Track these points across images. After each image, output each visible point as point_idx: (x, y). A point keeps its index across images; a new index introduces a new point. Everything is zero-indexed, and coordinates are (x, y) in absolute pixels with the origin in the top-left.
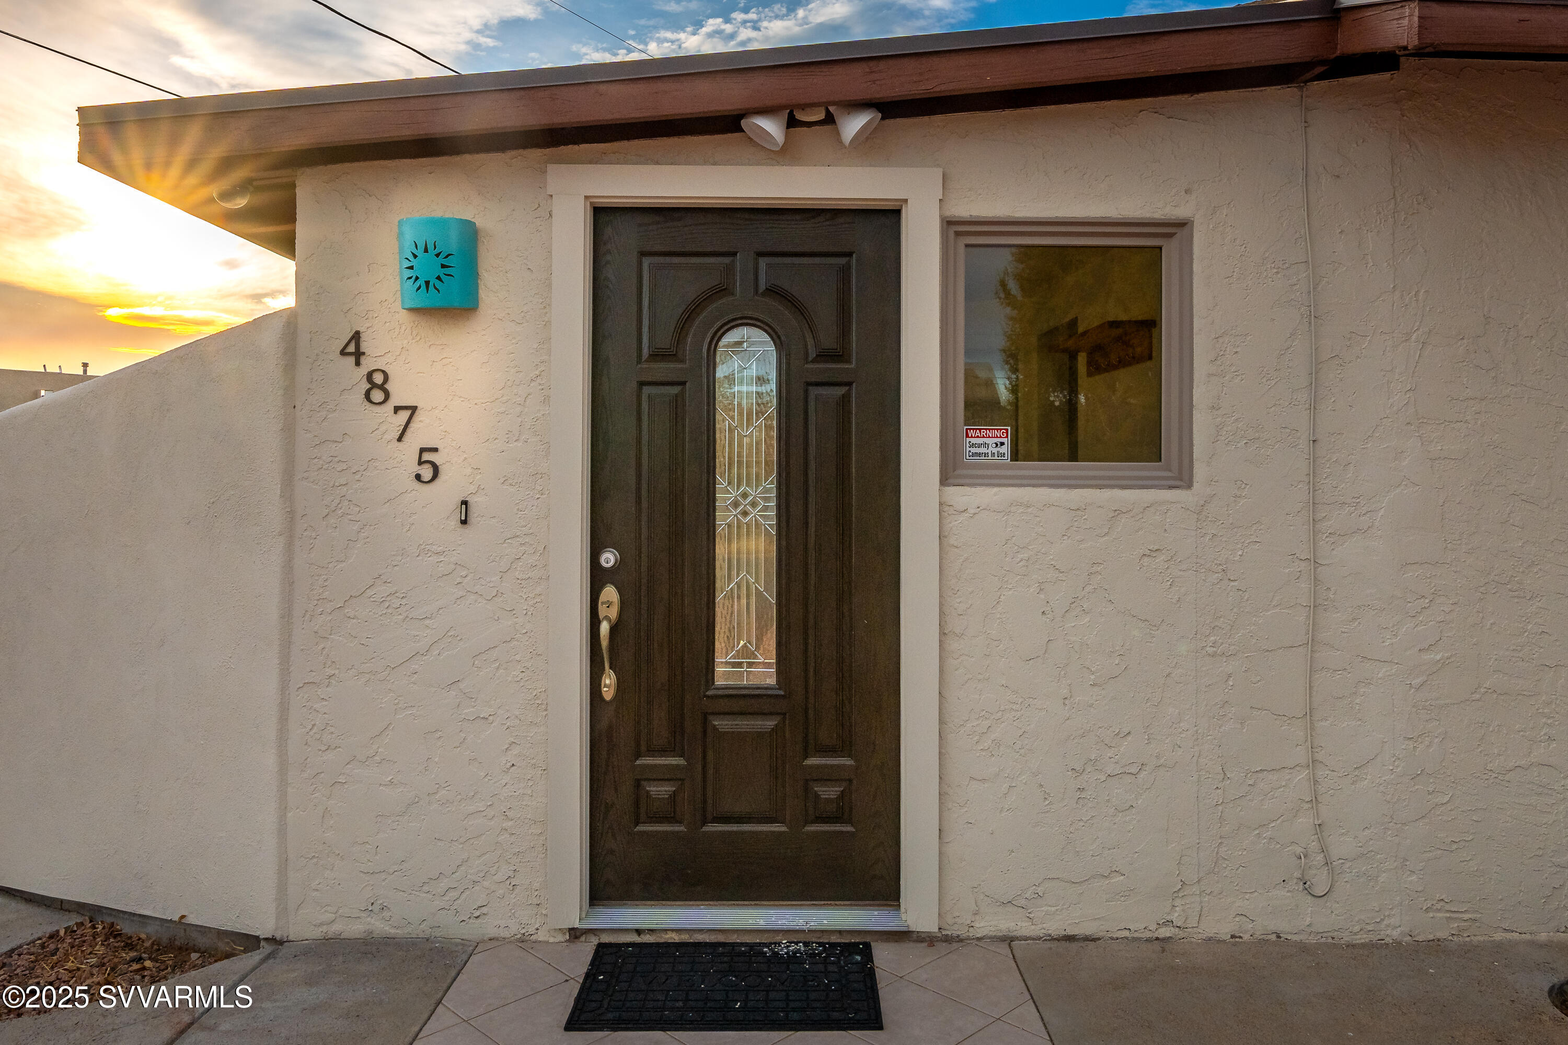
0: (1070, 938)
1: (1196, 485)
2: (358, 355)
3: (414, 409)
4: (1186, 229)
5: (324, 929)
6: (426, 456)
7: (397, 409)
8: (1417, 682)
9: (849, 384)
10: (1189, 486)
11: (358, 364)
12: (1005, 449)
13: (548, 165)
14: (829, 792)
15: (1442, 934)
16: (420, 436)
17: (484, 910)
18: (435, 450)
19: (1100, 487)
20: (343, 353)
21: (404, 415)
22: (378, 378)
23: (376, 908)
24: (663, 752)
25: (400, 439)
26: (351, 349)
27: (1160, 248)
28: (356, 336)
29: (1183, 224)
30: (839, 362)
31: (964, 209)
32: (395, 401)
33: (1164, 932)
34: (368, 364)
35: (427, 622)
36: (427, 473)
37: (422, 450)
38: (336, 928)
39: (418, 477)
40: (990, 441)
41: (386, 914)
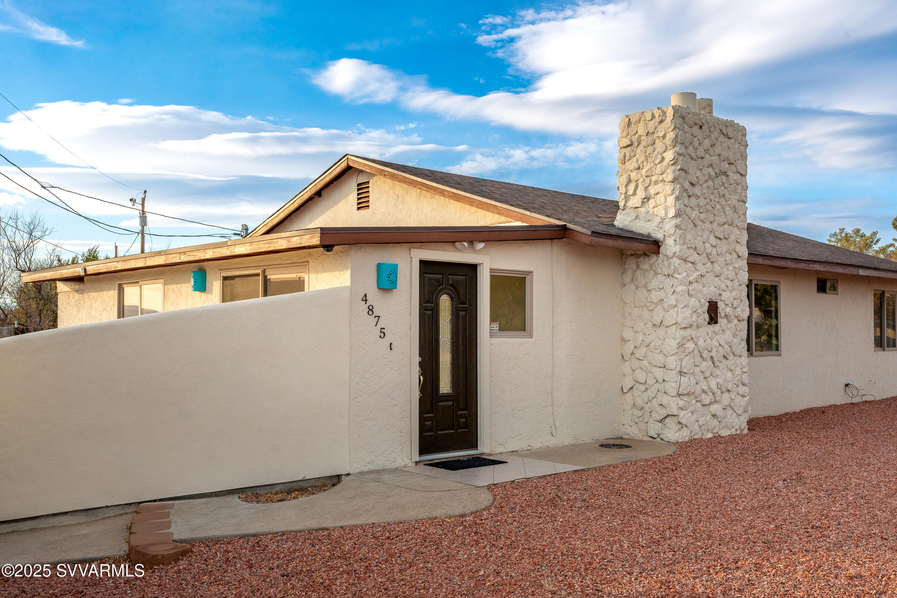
0: (513, 451)
1: (534, 337)
2: (366, 300)
3: (379, 317)
4: (532, 273)
5: (359, 470)
6: (382, 330)
7: (375, 317)
8: (570, 383)
9: (466, 311)
10: (533, 337)
11: (366, 303)
12: (497, 328)
13: (412, 249)
14: (463, 420)
15: (574, 443)
16: (381, 325)
17: (396, 459)
18: (384, 329)
19: (517, 338)
20: (362, 300)
21: (377, 318)
22: (371, 308)
23: (371, 462)
24: (429, 413)
25: (376, 326)
26: (364, 299)
27: (525, 278)
28: (366, 295)
29: (531, 272)
30: (464, 305)
31: (493, 267)
32: (375, 314)
33: (529, 448)
34: (369, 303)
35: (383, 378)
36: (382, 335)
37: (381, 329)
38: (362, 469)
39: (380, 336)
40: (495, 326)
41: (373, 463)
